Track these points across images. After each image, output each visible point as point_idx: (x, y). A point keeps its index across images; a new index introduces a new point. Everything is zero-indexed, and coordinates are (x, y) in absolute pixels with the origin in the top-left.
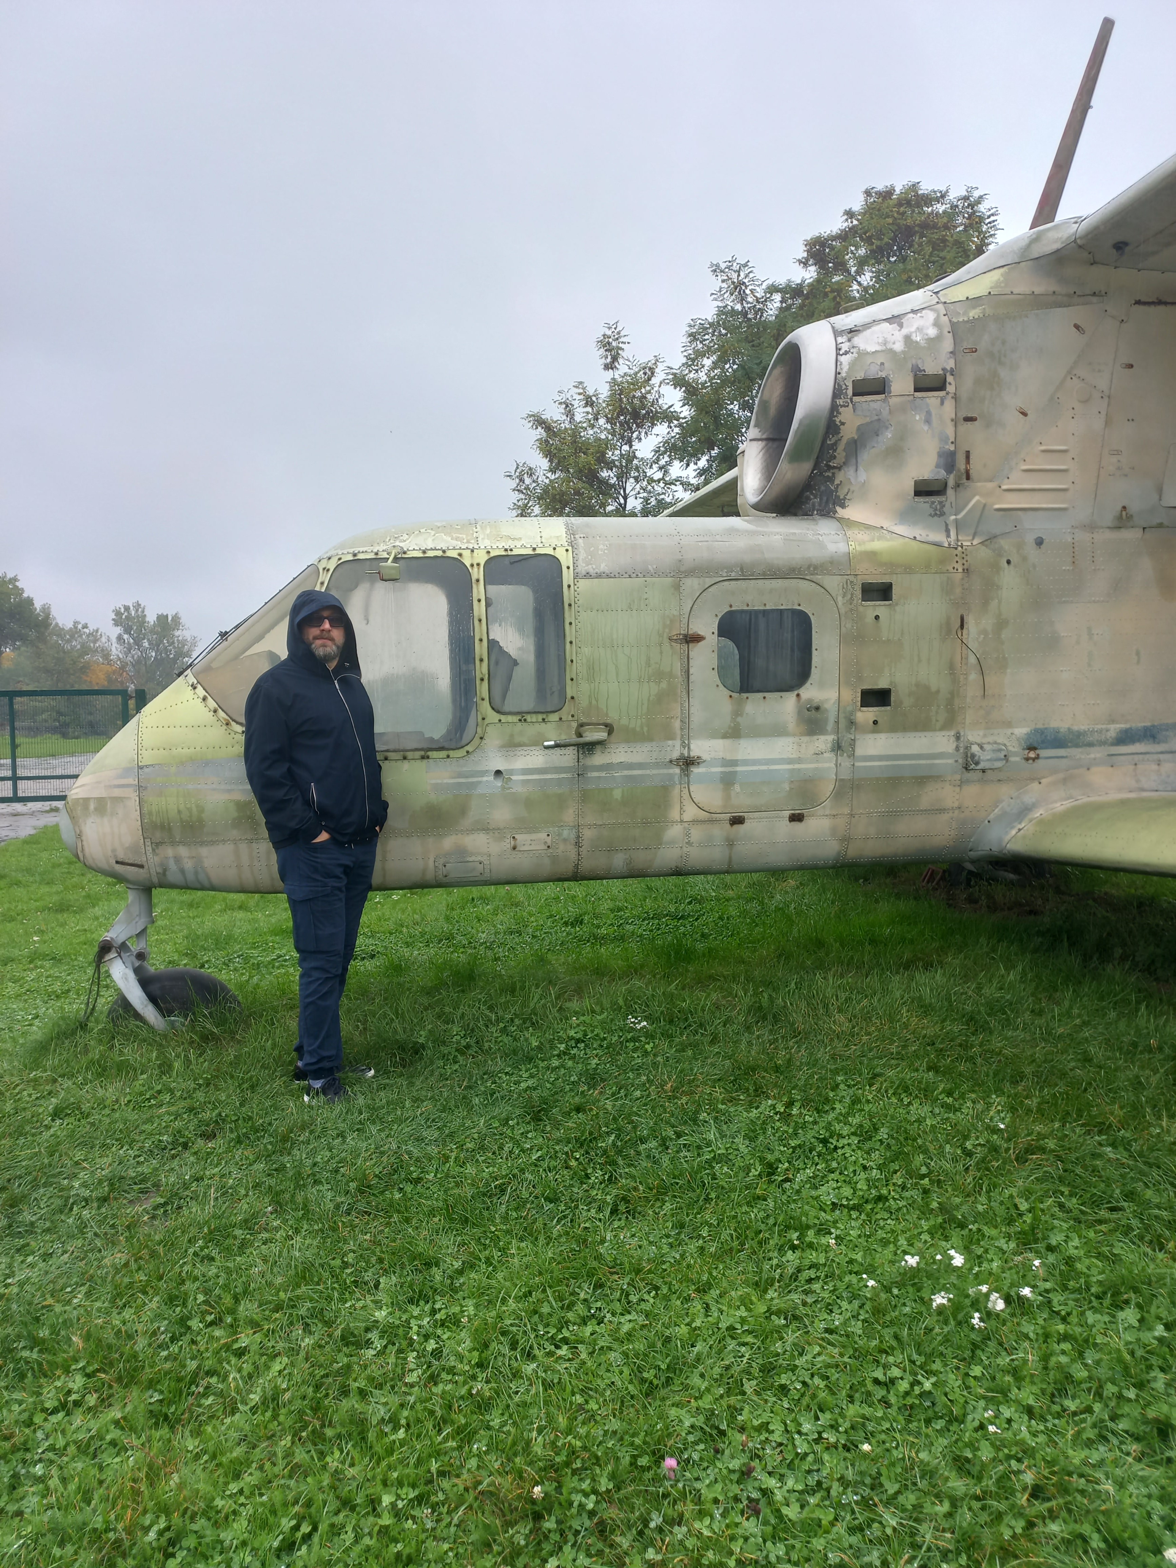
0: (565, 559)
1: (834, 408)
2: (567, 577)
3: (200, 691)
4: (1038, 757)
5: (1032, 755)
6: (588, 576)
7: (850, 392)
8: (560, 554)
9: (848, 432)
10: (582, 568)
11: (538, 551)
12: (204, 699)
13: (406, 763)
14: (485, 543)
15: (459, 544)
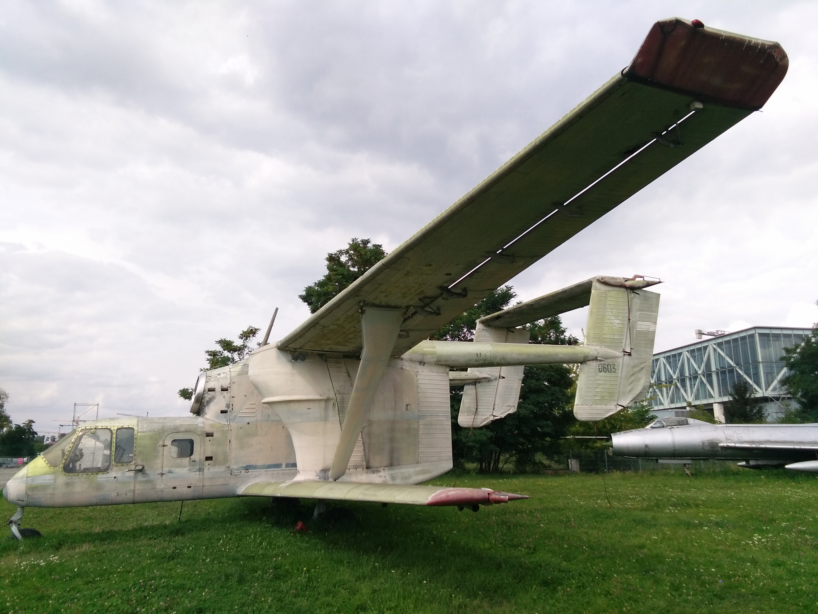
0: (136, 428)
1: (203, 394)
2: (136, 432)
3: (44, 459)
4: (248, 472)
5: (247, 471)
6: (141, 432)
7: (207, 391)
8: (134, 427)
9: (207, 399)
10: (139, 430)
11: (130, 427)
12: (45, 461)
13: (92, 475)
14: (117, 425)
15: (110, 425)
